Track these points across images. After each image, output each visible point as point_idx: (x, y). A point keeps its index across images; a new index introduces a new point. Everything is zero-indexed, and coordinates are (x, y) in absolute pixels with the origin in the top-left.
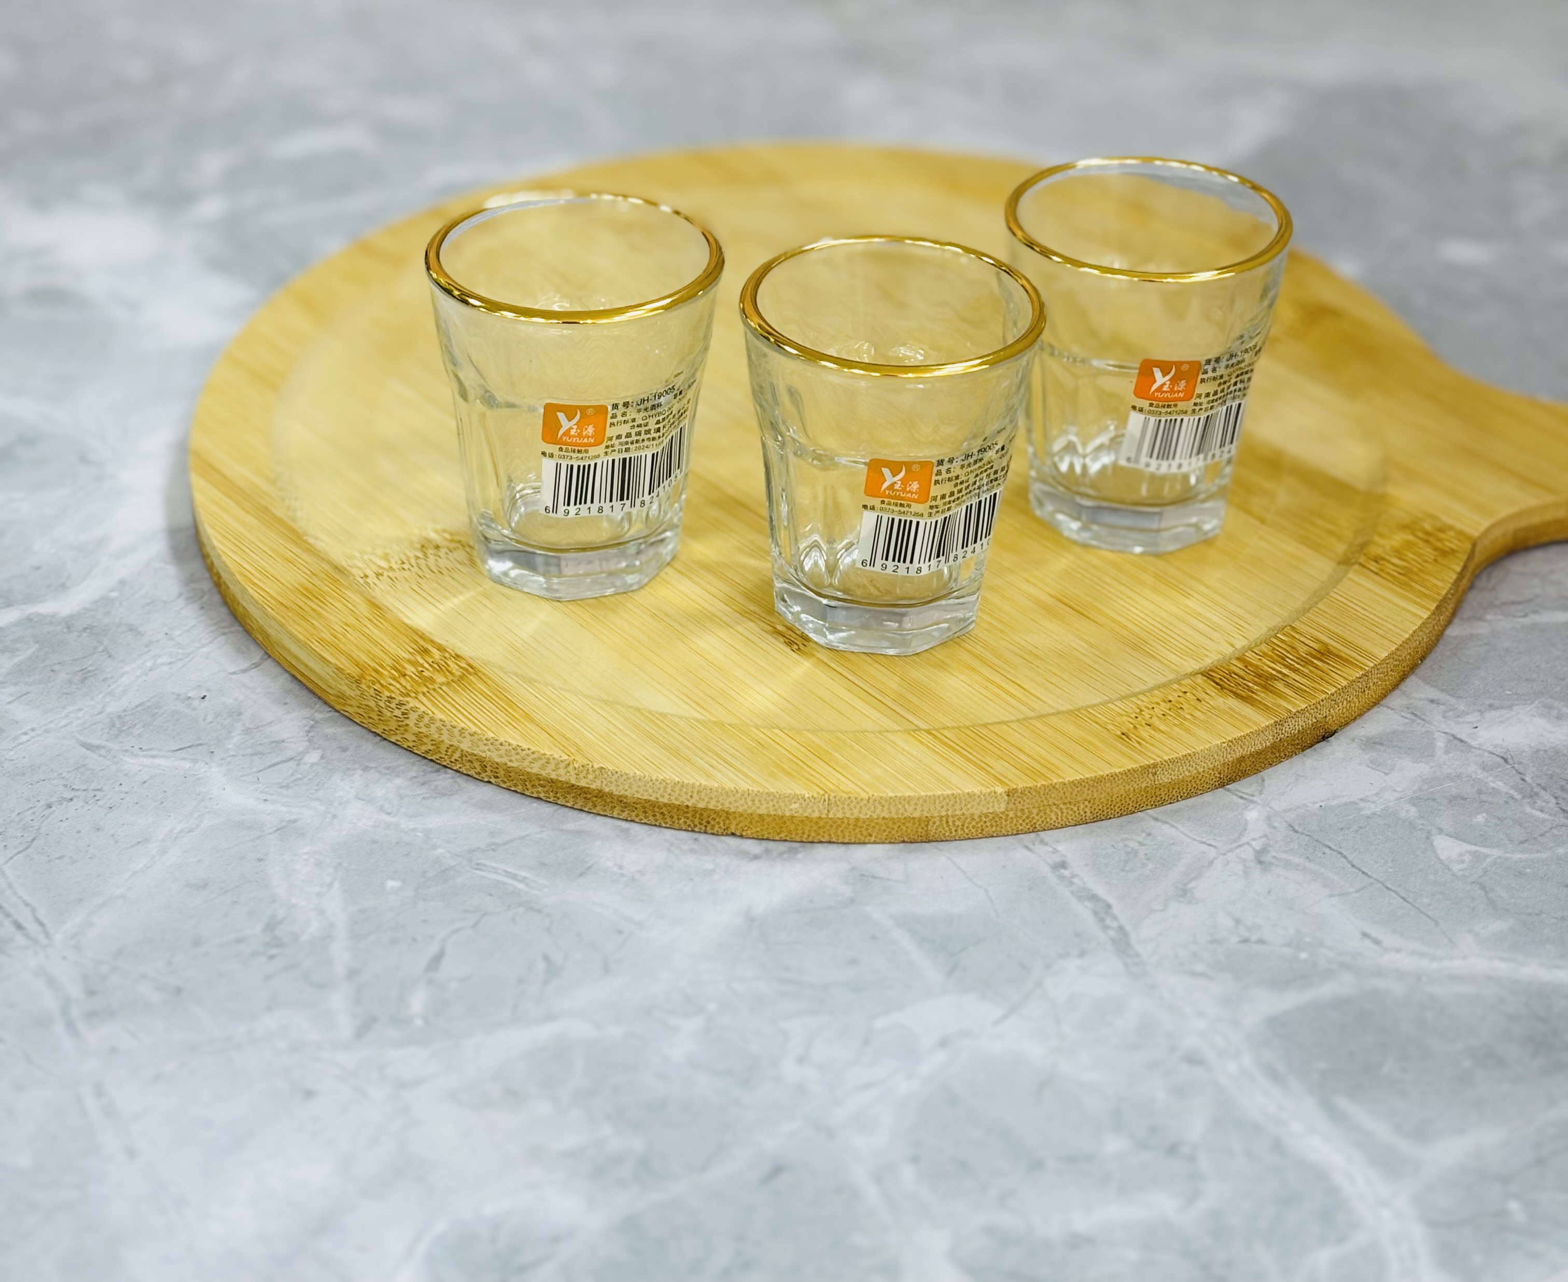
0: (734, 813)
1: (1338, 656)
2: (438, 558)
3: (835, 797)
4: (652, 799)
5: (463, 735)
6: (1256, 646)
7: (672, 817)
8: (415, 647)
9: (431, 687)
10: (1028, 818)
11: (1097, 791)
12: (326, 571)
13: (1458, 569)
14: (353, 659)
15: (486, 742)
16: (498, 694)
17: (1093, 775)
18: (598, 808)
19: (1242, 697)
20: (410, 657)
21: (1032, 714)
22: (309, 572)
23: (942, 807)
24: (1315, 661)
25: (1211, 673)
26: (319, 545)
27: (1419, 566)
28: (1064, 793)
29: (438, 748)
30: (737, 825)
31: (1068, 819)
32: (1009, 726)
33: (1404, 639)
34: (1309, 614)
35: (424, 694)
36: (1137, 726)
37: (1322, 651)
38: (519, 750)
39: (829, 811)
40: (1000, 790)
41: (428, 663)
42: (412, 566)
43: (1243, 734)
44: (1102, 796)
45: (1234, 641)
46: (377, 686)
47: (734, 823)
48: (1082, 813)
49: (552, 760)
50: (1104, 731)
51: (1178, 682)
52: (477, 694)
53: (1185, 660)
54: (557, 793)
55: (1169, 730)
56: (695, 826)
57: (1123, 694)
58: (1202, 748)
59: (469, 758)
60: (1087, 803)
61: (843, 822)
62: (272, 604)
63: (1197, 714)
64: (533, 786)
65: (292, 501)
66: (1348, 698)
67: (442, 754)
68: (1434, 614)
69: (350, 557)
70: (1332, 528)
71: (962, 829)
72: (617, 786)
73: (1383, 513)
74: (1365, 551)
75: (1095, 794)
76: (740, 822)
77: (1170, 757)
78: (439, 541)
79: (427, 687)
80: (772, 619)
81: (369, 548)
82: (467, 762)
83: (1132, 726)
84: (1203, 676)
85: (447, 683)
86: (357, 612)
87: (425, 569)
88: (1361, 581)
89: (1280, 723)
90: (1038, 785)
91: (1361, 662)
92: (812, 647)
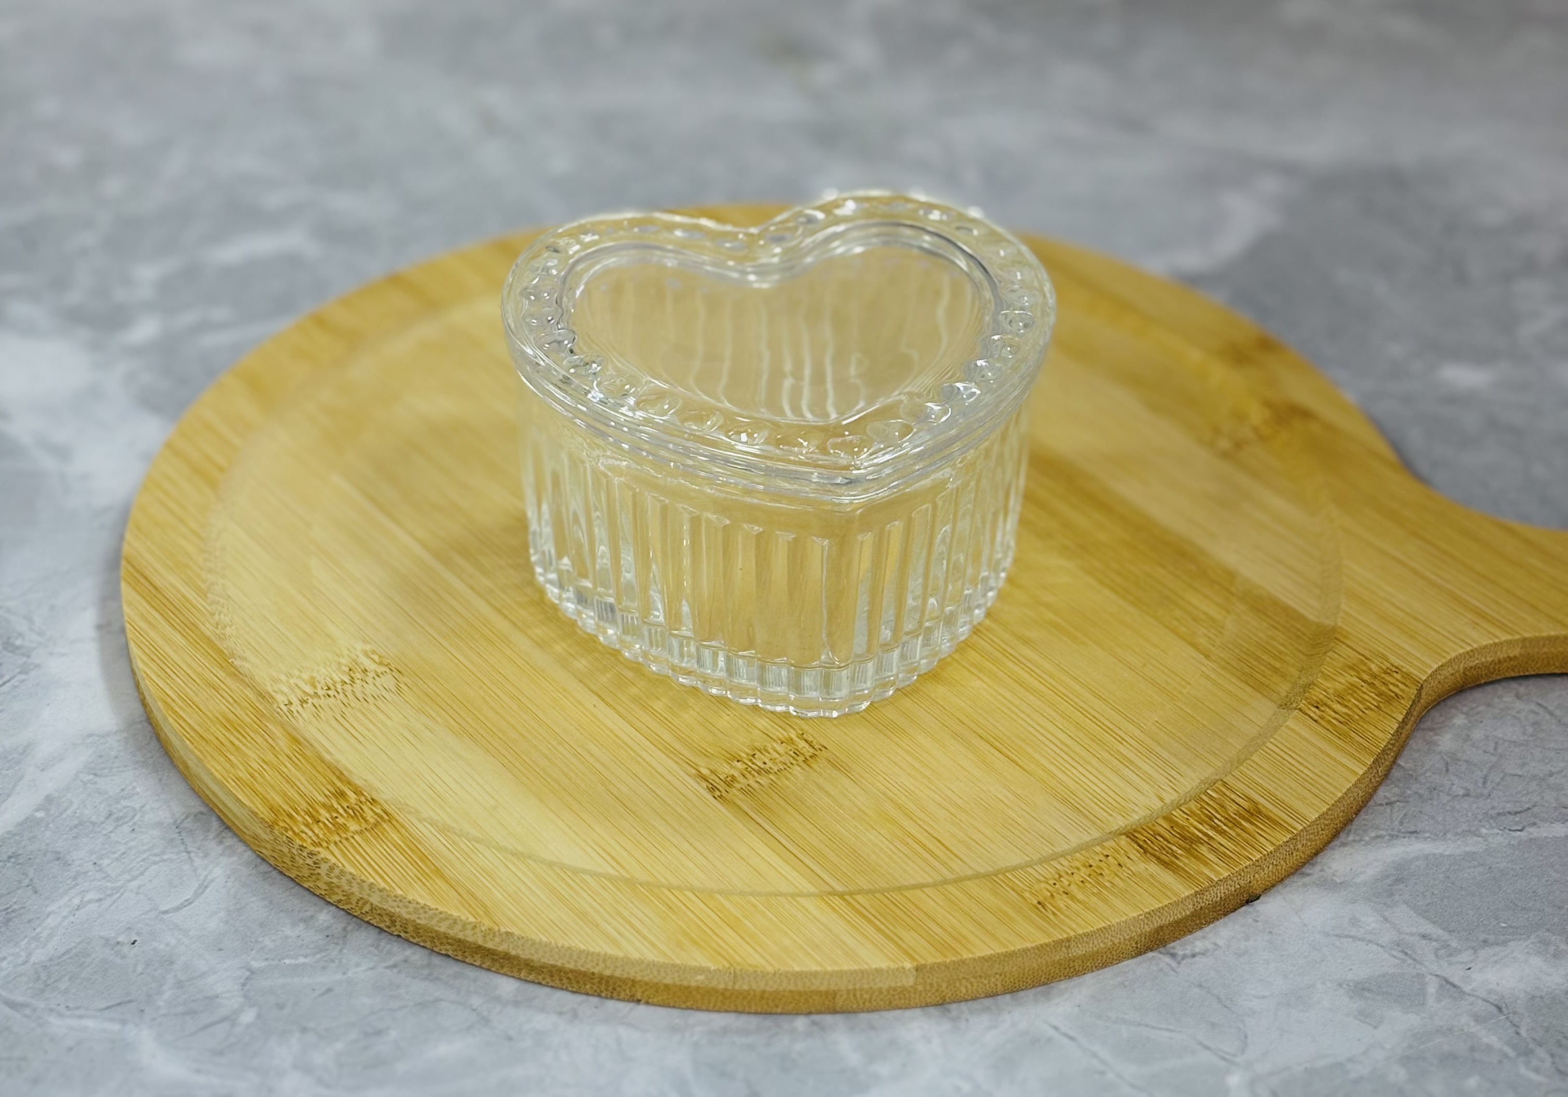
0: (639, 981)
1: (1268, 818)
2: (365, 684)
3: (741, 970)
4: (559, 964)
5: (373, 891)
6: (1184, 804)
7: (578, 982)
8: (332, 790)
9: (344, 835)
10: (937, 991)
11: (1008, 965)
12: (250, 700)
13: (1400, 718)
14: (268, 801)
15: (394, 899)
16: (410, 845)
17: (1004, 950)
18: (505, 969)
19: (1165, 863)
20: (325, 801)
21: (949, 876)
22: (231, 700)
23: (849, 981)
24: (1243, 822)
25: (1136, 834)
26: (245, 666)
27: (1361, 713)
28: (975, 968)
29: (350, 899)
30: (643, 992)
31: (978, 992)
33: (1336, 799)
34: (1242, 769)
35: (336, 843)
36: (1054, 894)
37: (1252, 811)
38: (427, 909)
39: (734, 983)
40: (908, 965)
41: (343, 808)
42: (338, 692)
43: (1161, 905)
44: (1014, 970)
45: (1164, 795)
46: (290, 834)
47: (640, 991)
48: (992, 985)
49: (458, 921)
50: (1021, 900)
51: (1100, 842)
52: (389, 844)
53: (1111, 815)
54: (465, 952)
55: (1086, 900)
57: (1045, 855)
58: (1118, 920)
59: (379, 912)
60: (998, 976)
61: (749, 994)
62: (191, 736)
63: (1117, 881)
64: (441, 944)
65: (222, 616)
66: (1275, 863)
67: (353, 907)
68: (1372, 768)
69: (276, 681)
70: (1278, 665)
71: (870, 1001)
72: (523, 950)
73: (1330, 650)
74: (1307, 695)
75: (1006, 969)
76: (646, 990)
77: (1085, 931)
78: (368, 664)
79: (340, 836)
80: (697, 761)
81: (296, 673)
82: (378, 917)
83: (1049, 894)
84: (1128, 840)
85: (360, 833)
86: (276, 748)
87: (350, 696)
88: (1300, 732)
89: (1201, 894)
90: (948, 962)
91: (1291, 827)
92: (735, 795)
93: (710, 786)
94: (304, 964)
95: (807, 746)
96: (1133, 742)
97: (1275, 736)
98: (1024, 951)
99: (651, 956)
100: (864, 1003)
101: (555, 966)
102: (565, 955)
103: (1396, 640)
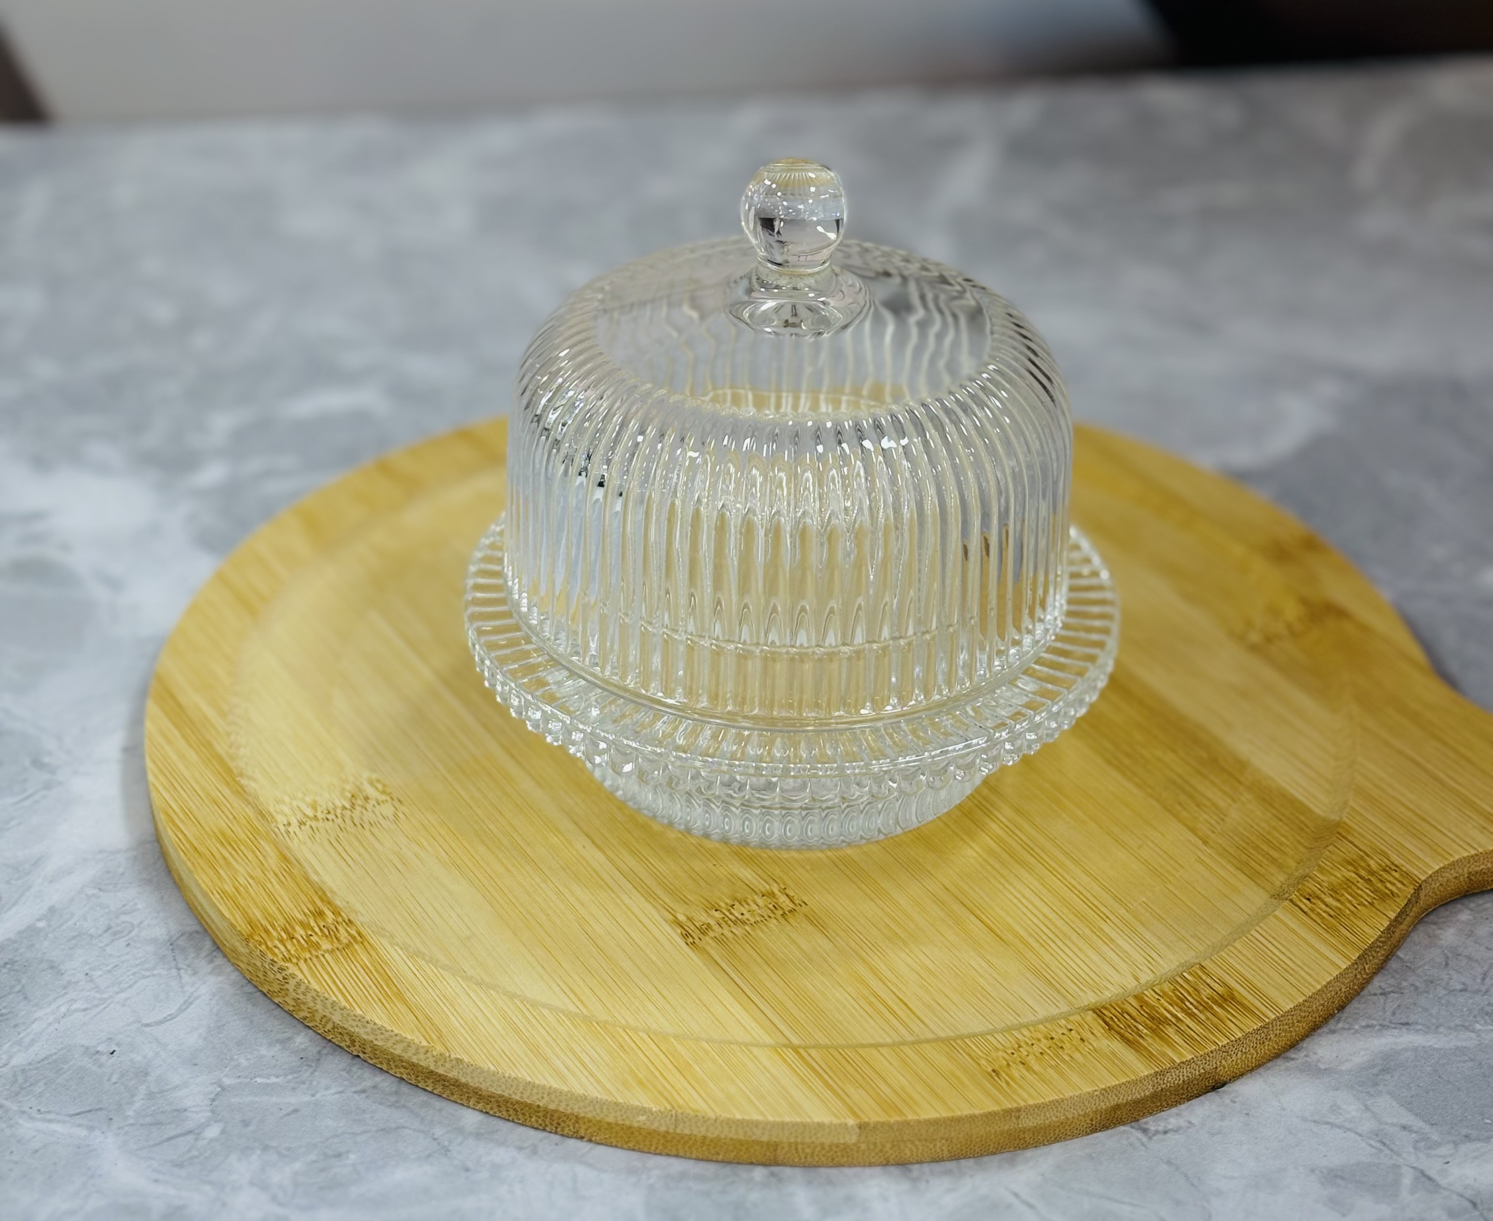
0: (583, 1118)
1: (1241, 1004)
2: (364, 811)
3: (683, 1112)
4: (505, 1094)
5: (335, 1008)
7: (524, 1114)
8: (312, 908)
9: (314, 953)
10: (881, 1151)
11: (955, 1130)
12: (249, 817)
13: (1393, 915)
14: (248, 915)
15: (354, 1017)
16: (380, 969)
17: (950, 1114)
18: (455, 1095)
19: (1129, 1041)
20: (305, 919)
21: (910, 1038)
22: (231, 817)
23: (791, 1134)
24: (1215, 1007)
25: (1103, 1009)
26: (251, 785)
27: (1353, 908)
28: (920, 1130)
29: (314, 1016)
30: (586, 1130)
31: (924, 1154)
32: (879, 1051)
33: (1316, 989)
34: (1222, 953)
35: (305, 960)
36: (1011, 1064)
37: (1225, 996)
38: (384, 1031)
40: (851, 1122)
41: (319, 926)
42: (337, 816)
43: (1118, 1081)
44: (961, 1136)
45: (1139, 973)
46: (263, 947)
47: (584, 1127)
48: (938, 1150)
49: (412, 1045)
50: (976, 1066)
51: (1066, 1017)
52: (357, 965)
53: (1082, 990)
54: (418, 1075)
55: (1042, 1071)
56: (546, 1126)
57: (1009, 1024)
58: (1071, 1094)
59: (340, 1030)
60: (944, 1141)
61: (690, 1139)
62: (186, 848)
63: (1077, 1056)
64: (396, 1065)
65: (239, 736)
66: (1244, 1050)
67: (317, 1023)
68: (1356, 963)
69: (279, 801)
70: (1276, 855)
71: (812, 1156)
72: (472, 1078)
73: (1331, 843)
74: (1300, 886)
75: (953, 1134)
76: (590, 1127)
77: (1036, 1101)
78: (370, 791)
79: (311, 953)
80: (675, 908)
81: (300, 795)
82: (339, 1036)
83: (1005, 1063)
84: (1095, 1015)
85: (331, 952)
86: (266, 865)
87: (348, 821)
88: (1286, 920)
89: (1162, 1073)
90: (892, 1121)
91: (1264, 1015)
92: (708, 942)
93: (684, 932)
94: (274, 1084)
95: (788, 902)
96: (1116, 921)
97: (1261, 925)
98: (971, 1117)
99: (594, 1092)
100: (806, 1158)
101: (503, 1096)
102: (512, 1086)
103: (1400, 839)
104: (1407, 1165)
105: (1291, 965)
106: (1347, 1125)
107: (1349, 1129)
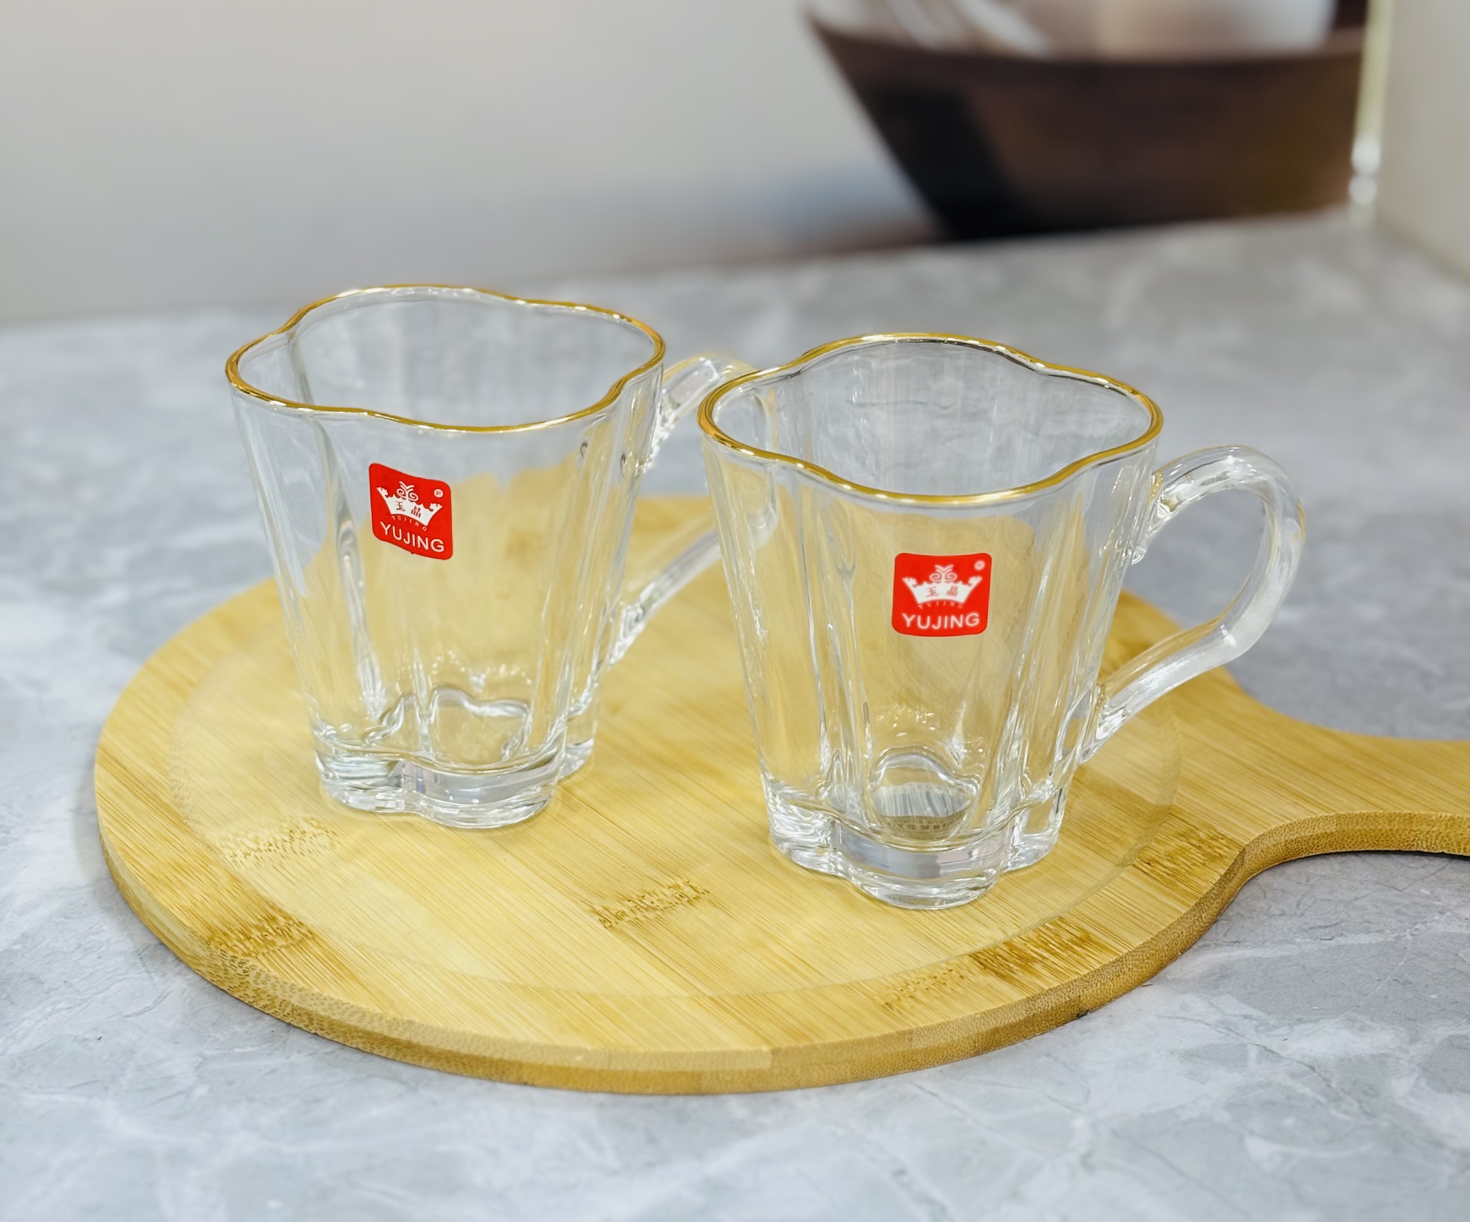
0: (525, 1063)
1: (1097, 944)
2: (302, 842)
3: (615, 1051)
4: (455, 1049)
5: (294, 991)
6: (1025, 932)
7: (471, 1067)
8: (264, 915)
9: (271, 948)
10: (792, 1075)
11: (857, 1053)
12: (199, 850)
13: (1223, 872)
14: (206, 922)
16: (331, 956)
17: (852, 1038)
18: (408, 1058)
19: (1003, 977)
20: (260, 924)
21: (811, 986)
22: (182, 850)
23: (713, 1062)
24: (1075, 947)
25: (979, 955)
26: (197, 826)
27: (1187, 868)
28: (826, 1054)
29: (273, 1002)
30: (529, 1074)
31: (830, 1079)
32: (787, 996)
33: (1160, 930)
34: (1078, 907)
35: (263, 954)
36: (901, 998)
37: (1083, 939)
38: (340, 1004)
39: (609, 1063)
40: (765, 1048)
41: (272, 929)
42: (278, 848)
43: (995, 1007)
44: (862, 1059)
45: (1007, 930)
46: (223, 947)
47: (526, 1073)
48: (843, 1073)
49: (367, 1013)
50: (870, 1001)
51: (947, 963)
52: (311, 955)
53: (958, 943)
54: (373, 1044)
55: (928, 1002)
56: (492, 1075)
57: (896, 970)
58: (956, 1017)
59: (299, 1011)
60: (847, 1064)
61: (623, 1074)
62: (144, 875)
63: (958, 989)
64: (352, 1037)
65: (181, 791)
66: (1102, 982)
67: (277, 1010)
68: (1194, 910)
69: (224, 839)
70: (1117, 835)
71: (732, 1083)
72: (424, 1037)
73: (1164, 822)
74: (1140, 855)
75: (855, 1057)
76: (532, 1072)
77: (925, 1025)
78: (306, 827)
79: (267, 949)
80: (592, 901)
81: (243, 833)
82: (298, 1017)
83: (896, 997)
84: (971, 959)
85: (286, 946)
86: (219, 885)
87: (289, 851)
88: (1133, 881)
89: (1032, 999)
90: (801, 1045)
91: (1117, 949)
92: (623, 925)
93: (602, 919)
95: (692, 891)
97: (1109, 885)
98: (870, 1040)
99: (535, 1038)
101: (452, 1051)
102: (460, 1040)
103: (1224, 815)
104: (1252, 1044)
105: (1139, 913)
106: (1198, 1018)
107: (1198, 1021)
